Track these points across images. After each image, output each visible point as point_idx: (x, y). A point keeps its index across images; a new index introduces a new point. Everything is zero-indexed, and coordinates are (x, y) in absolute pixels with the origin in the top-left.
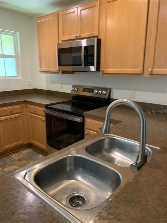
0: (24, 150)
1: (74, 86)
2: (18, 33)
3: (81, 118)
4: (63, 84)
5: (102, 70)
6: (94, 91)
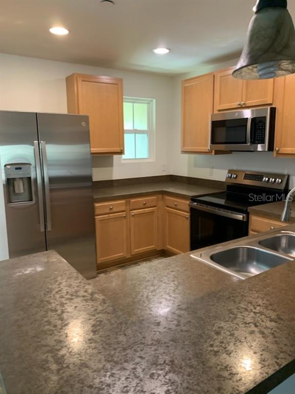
0: (156, 258)
1: (230, 171)
2: (154, 100)
3: (245, 215)
4: (213, 168)
5: (277, 149)
6: (262, 178)
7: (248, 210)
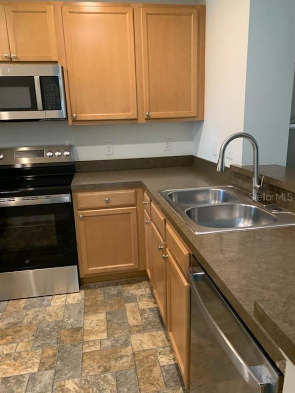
3: (69, 195)
5: (75, 115)
6: (43, 153)
7: (72, 187)
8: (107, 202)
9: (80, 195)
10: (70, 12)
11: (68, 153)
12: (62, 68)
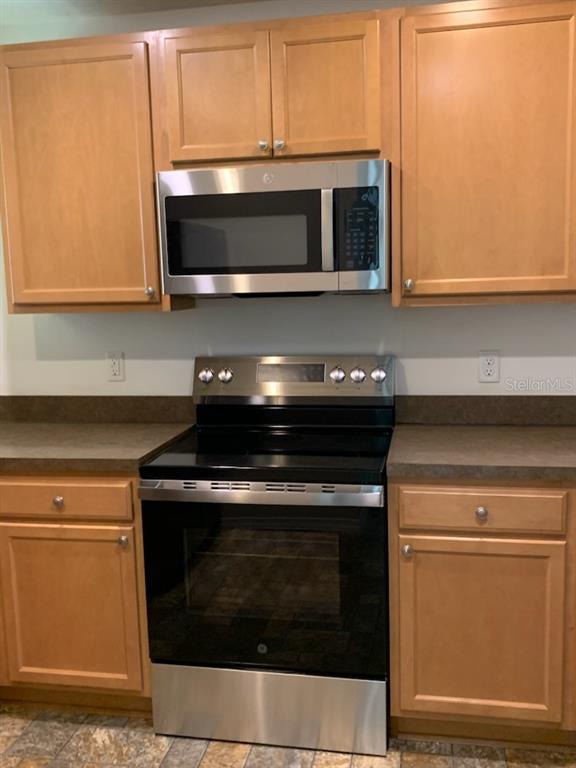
3: (380, 489)
5: (409, 282)
6: (322, 373)
7: (389, 469)
8: (482, 518)
9: (409, 491)
10: (420, 31)
11: (383, 375)
12: (390, 165)
